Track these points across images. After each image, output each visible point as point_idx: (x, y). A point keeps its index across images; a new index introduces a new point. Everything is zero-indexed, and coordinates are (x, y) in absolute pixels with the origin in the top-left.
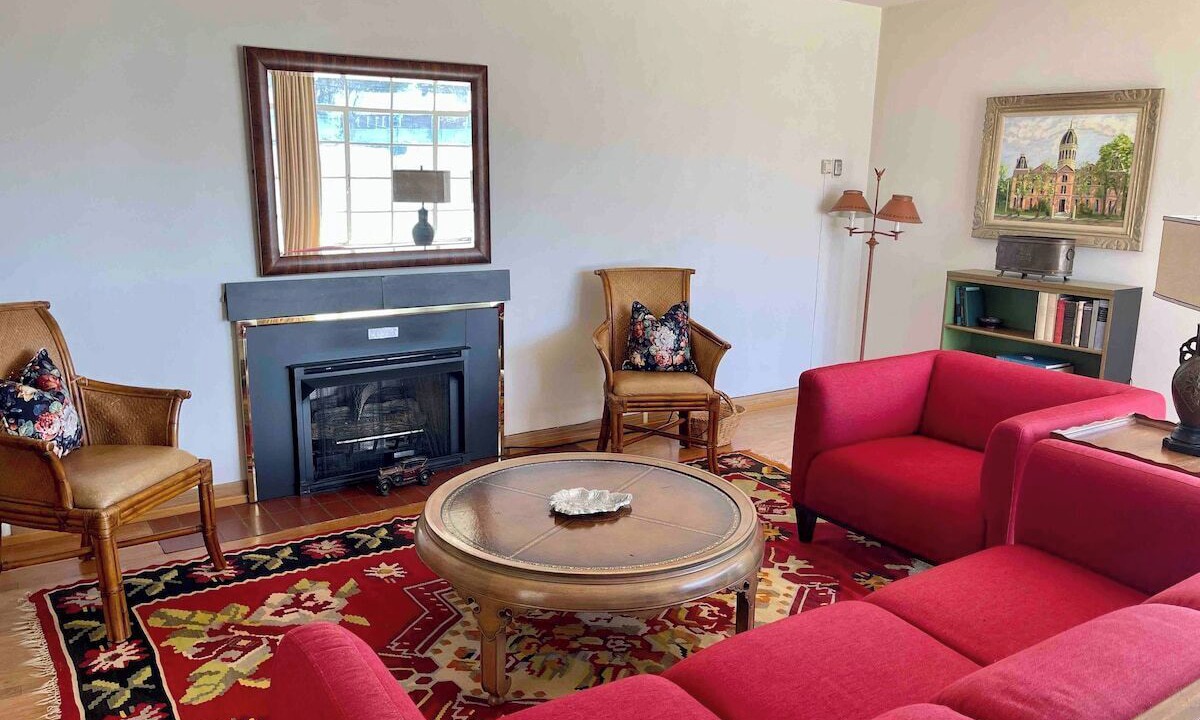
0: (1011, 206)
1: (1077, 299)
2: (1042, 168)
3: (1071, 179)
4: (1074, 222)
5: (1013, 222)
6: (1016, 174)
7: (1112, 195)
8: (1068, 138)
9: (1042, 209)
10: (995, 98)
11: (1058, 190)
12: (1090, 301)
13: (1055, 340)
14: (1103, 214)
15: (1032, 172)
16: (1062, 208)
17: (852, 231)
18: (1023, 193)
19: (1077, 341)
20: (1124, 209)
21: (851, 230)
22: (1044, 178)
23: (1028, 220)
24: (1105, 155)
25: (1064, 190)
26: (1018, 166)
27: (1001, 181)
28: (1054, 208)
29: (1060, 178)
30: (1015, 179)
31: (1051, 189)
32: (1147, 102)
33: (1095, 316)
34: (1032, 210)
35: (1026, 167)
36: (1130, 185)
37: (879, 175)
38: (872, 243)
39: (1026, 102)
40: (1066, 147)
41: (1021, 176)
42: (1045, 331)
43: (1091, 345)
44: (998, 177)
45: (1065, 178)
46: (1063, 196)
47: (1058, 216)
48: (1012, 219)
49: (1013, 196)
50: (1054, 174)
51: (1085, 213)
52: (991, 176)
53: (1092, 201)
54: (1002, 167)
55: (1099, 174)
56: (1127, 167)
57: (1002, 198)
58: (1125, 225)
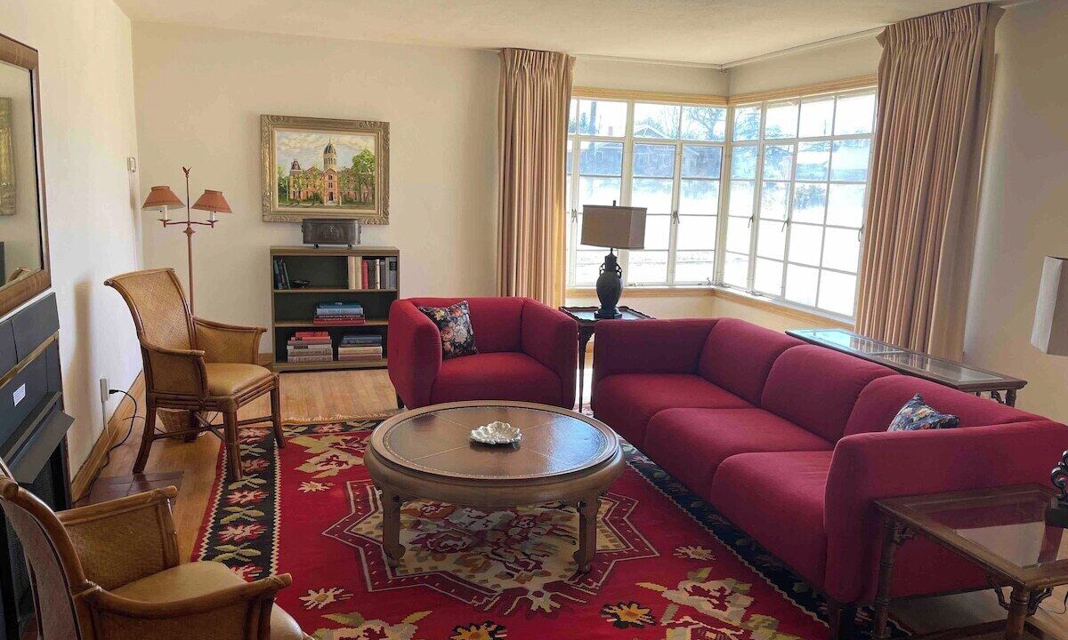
0: (292, 197)
1: (374, 258)
2: (312, 169)
3: (335, 178)
4: (341, 208)
5: (296, 209)
6: (292, 174)
7: (364, 189)
8: (328, 149)
9: (316, 199)
10: (268, 116)
11: (326, 186)
12: (382, 258)
13: (363, 288)
14: (360, 202)
15: (304, 172)
16: (331, 199)
17: (165, 223)
18: (300, 189)
19: (379, 285)
20: (373, 198)
21: (165, 221)
22: (315, 177)
23: (307, 207)
24: (356, 162)
25: (331, 185)
26: (293, 168)
27: (280, 179)
28: (325, 198)
29: (327, 178)
30: (292, 177)
31: (321, 185)
32: (380, 130)
33: (387, 268)
34: (308, 200)
35: (299, 168)
36: (376, 183)
37: (187, 172)
38: (189, 232)
39: (295, 121)
40: (328, 155)
41: (296, 176)
42: (356, 282)
43: (387, 286)
44: (277, 176)
45: (331, 178)
46: (331, 190)
47: (330, 203)
48: (294, 206)
49: (292, 189)
50: (322, 174)
51: (348, 201)
52: (272, 176)
53: (352, 193)
54: (279, 168)
55: (354, 175)
56: (372, 171)
57: (283, 191)
58: (376, 208)
